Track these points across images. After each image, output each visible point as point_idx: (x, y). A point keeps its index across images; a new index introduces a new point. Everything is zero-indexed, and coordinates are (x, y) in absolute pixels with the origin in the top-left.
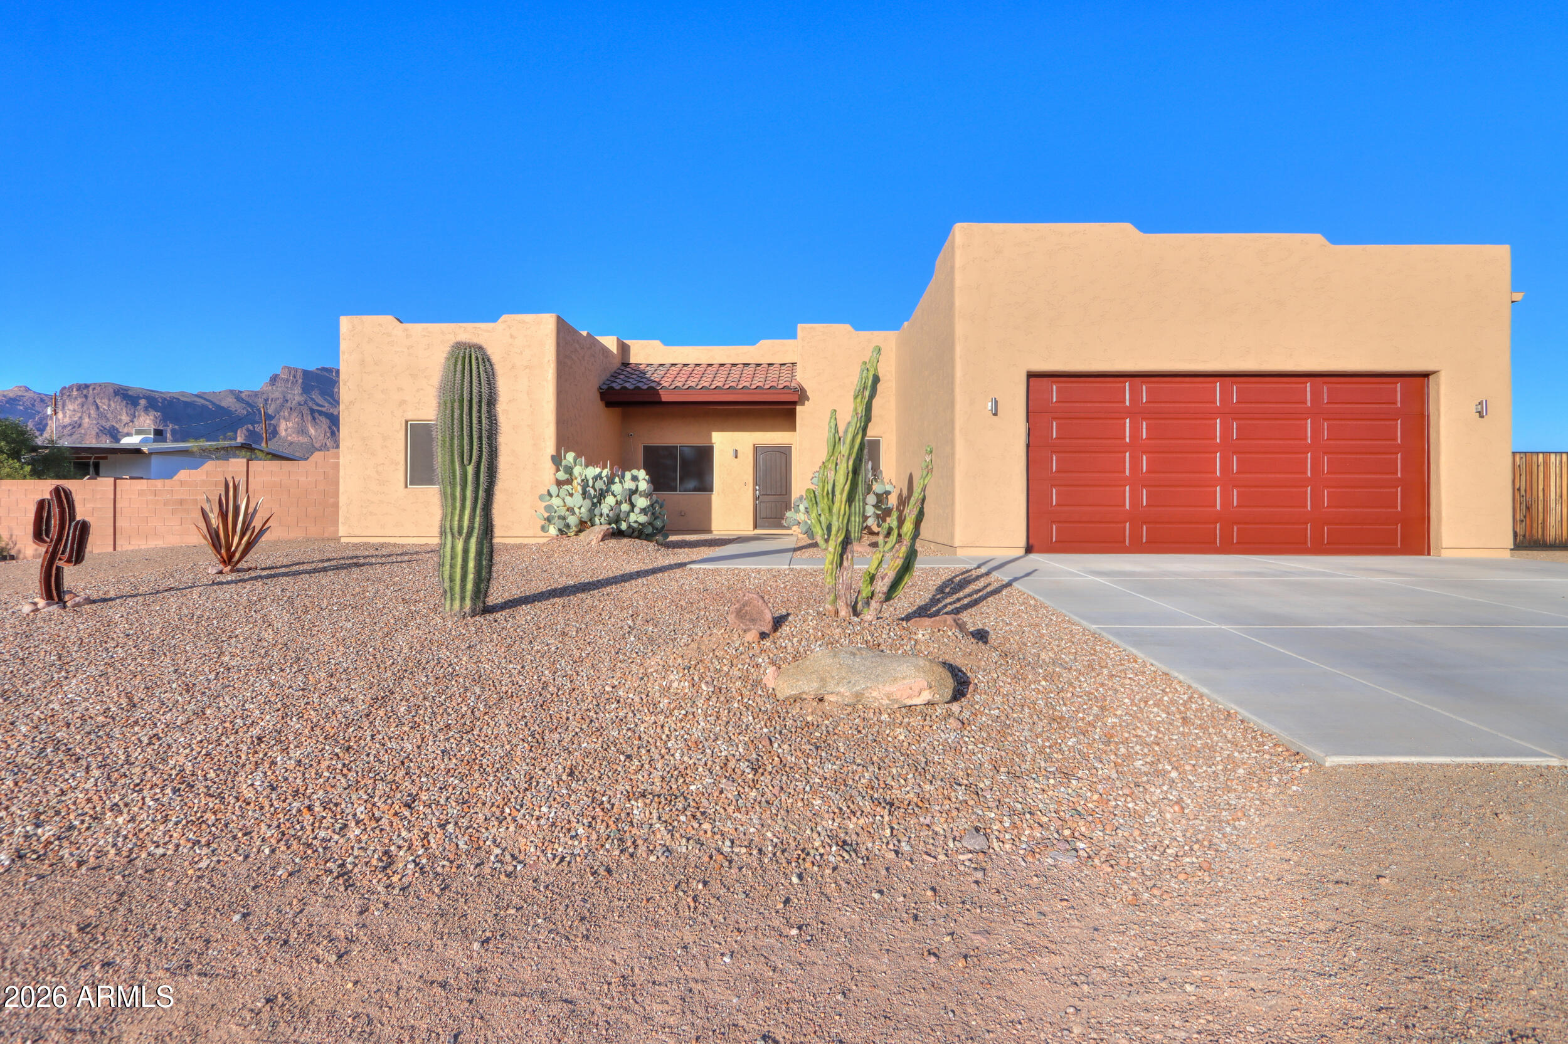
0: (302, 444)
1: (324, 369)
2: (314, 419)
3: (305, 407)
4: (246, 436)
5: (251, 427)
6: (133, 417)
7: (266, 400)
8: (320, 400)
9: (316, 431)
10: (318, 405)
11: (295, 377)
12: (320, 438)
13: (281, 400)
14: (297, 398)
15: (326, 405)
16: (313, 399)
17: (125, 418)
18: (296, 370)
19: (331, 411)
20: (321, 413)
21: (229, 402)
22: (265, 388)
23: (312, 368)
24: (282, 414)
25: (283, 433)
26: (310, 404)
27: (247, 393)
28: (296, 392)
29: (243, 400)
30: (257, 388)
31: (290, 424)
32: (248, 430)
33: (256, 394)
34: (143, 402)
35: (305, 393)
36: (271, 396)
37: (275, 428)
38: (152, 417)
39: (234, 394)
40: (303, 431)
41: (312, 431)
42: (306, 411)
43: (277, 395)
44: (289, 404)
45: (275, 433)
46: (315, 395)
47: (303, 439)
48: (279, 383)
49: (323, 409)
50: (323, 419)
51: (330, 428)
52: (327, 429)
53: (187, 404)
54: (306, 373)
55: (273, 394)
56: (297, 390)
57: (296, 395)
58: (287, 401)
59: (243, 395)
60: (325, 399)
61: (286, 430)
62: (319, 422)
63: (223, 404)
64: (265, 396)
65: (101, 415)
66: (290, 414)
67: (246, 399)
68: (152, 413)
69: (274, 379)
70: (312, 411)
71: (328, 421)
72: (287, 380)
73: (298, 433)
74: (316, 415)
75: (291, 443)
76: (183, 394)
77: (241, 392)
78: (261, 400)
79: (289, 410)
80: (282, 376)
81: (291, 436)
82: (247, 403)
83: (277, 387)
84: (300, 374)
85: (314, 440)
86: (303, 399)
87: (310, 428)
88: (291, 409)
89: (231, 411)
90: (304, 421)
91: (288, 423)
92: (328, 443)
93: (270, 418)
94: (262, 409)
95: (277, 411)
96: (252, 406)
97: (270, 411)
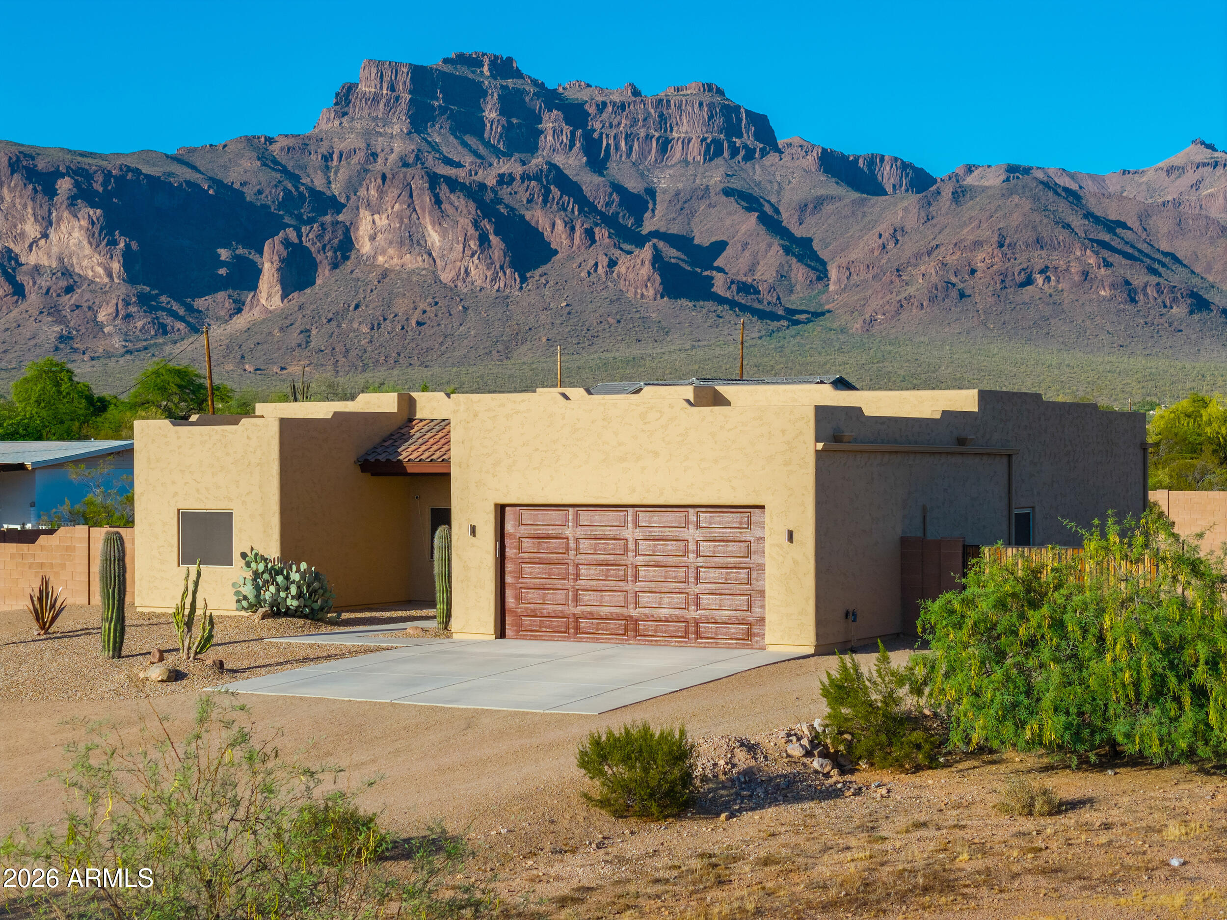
0: (413, 272)
1: (462, 58)
2: (438, 202)
3: (417, 171)
4: (282, 261)
5: (292, 234)
6: (47, 223)
7: (328, 158)
8: (452, 148)
9: (444, 234)
10: (448, 162)
11: (392, 88)
12: (452, 257)
13: (361, 154)
14: (399, 147)
15: (468, 160)
16: (434, 147)
17: (32, 230)
18: (396, 67)
20: (453, 184)
21: (243, 172)
22: (324, 127)
24: (362, 192)
25: (365, 247)
26: (430, 160)
27: (283, 142)
28: (396, 129)
29: (275, 162)
31: (382, 221)
32: (286, 243)
33: (304, 144)
34: (65, 185)
35: (418, 132)
36: (340, 146)
37: (347, 231)
38: (84, 223)
39: (255, 148)
40: (412, 240)
41: (434, 237)
42: (419, 184)
43: (352, 141)
44: (379, 166)
45: (346, 247)
46: (439, 134)
47: (413, 261)
48: (360, 113)
49: (461, 174)
50: (459, 200)
51: (476, 224)
52: (471, 231)
53: (157, 184)
54: (419, 73)
55: (342, 139)
56: (399, 125)
57: (396, 138)
58: (374, 155)
59: (275, 149)
60: (465, 145)
61: (373, 238)
62: (450, 210)
63: (233, 177)
64: (324, 149)
66: (381, 193)
67: (283, 158)
68: (87, 212)
69: (347, 96)
70: (434, 180)
71: (472, 206)
72: (375, 99)
73: (402, 243)
74: (444, 191)
75: (385, 274)
76: (146, 155)
77: (270, 140)
78: (315, 160)
79: (379, 181)
80: (363, 88)
81: (384, 252)
82: (284, 171)
83: (353, 119)
84: (404, 79)
85: (438, 261)
86: (413, 147)
87: (429, 227)
88: (384, 177)
89: (249, 194)
90: (415, 210)
91: (376, 217)
92: (472, 267)
93: (337, 206)
94: (319, 183)
95: (353, 187)
96: (295, 178)
97: (336, 189)
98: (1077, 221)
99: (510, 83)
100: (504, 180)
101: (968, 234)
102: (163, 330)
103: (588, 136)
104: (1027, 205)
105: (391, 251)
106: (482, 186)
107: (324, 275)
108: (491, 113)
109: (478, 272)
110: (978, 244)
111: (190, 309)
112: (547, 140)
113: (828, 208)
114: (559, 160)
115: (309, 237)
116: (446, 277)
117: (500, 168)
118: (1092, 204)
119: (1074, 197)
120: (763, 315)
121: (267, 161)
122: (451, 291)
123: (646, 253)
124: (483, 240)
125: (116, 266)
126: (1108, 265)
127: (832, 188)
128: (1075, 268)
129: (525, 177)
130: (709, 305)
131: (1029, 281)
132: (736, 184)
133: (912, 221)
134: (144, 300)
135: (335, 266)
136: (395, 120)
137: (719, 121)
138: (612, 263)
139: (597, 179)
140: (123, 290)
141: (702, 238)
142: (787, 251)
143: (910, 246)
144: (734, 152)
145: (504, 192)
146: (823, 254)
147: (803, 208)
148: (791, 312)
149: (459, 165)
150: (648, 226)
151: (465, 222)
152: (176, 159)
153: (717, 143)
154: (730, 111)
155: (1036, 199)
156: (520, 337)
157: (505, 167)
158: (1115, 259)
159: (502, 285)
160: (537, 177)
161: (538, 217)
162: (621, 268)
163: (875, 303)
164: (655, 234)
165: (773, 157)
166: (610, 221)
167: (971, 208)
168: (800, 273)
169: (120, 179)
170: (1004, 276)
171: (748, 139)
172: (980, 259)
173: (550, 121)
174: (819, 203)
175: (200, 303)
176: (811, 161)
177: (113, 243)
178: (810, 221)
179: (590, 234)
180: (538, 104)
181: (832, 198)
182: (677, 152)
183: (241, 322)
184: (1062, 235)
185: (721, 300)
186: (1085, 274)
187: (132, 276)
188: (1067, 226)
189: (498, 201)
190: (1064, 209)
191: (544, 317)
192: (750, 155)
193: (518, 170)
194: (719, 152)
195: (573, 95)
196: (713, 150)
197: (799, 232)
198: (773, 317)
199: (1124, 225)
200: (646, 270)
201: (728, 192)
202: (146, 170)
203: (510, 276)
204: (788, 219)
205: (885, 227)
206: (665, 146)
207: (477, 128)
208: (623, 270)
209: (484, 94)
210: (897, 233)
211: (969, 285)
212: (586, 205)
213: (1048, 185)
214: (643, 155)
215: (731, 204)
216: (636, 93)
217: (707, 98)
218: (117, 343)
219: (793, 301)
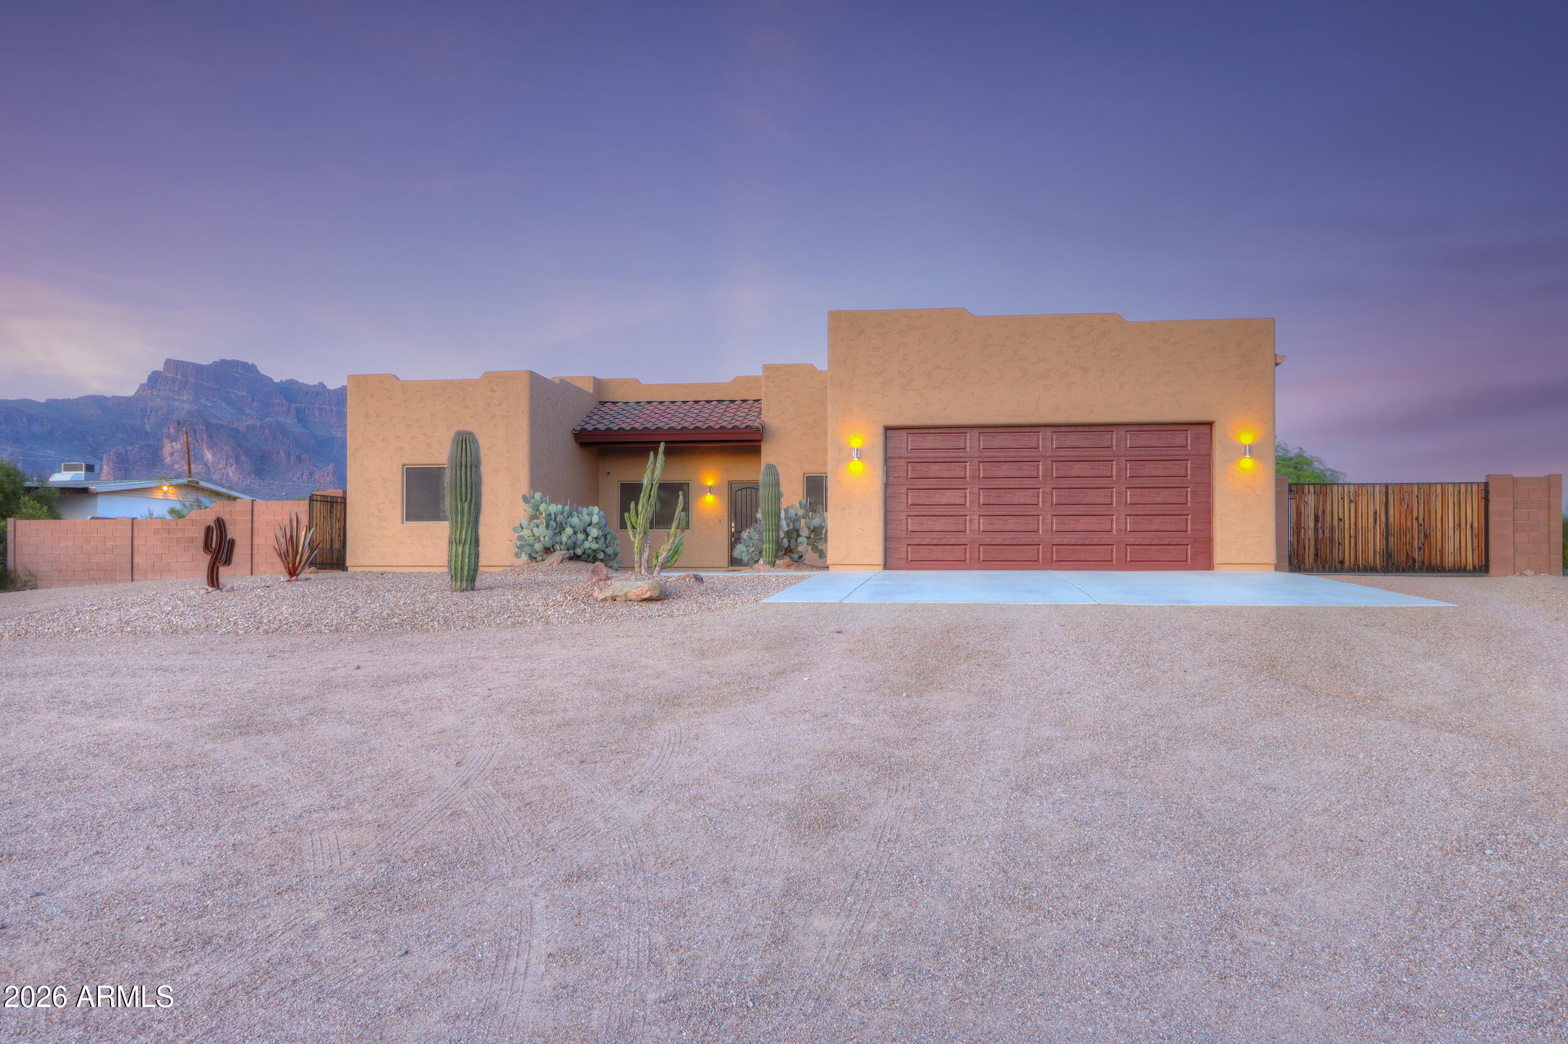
1: (226, 362)
2: (211, 437)
3: (199, 421)
5: (122, 450)
7: (143, 410)
9: (214, 455)
11: (183, 375)
12: (220, 466)
13: (164, 411)
14: (188, 407)
18: (187, 364)
19: (236, 425)
20: (220, 429)
21: (92, 414)
22: (140, 393)
23: (207, 362)
24: (165, 430)
25: (168, 460)
27: (116, 400)
28: (186, 397)
29: (110, 410)
30: (129, 393)
31: (177, 446)
32: (119, 455)
33: (128, 402)
35: (200, 399)
36: (150, 405)
37: (156, 451)
39: (97, 402)
40: (196, 457)
41: (209, 456)
42: (200, 428)
43: (158, 402)
44: (175, 417)
45: (155, 458)
46: (212, 402)
47: (195, 468)
48: (164, 387)
50: (223, 437)
51: (233, 451)
52: (231, 454)
54: (199, 370)
55: (152, 401)
56: (188, 395)
57: (186, 402)
58: (173, 411)
59: (110, 403)
61: (171, 455)
62: (218, 442)
63: (82, 417)
64: (140, 405)
66: (178, 431)
67: (114, 409)
69: (156, 378)
70: (208, 426)
71: (231, 441)
72: (174, 380)
74: (215, 432)
76: (26, 401)
77: (106, 398)
78: (136, 412)
79: (176, 424)
80: (165, 375)
81: (178, 463)
83: (159, 391)
84: (191, 371)
85: (211, 469)
86: (196, 407)
87: (206, 450)
88: (179, 423)
89: (94, 427)
90: (197, 441)
91: (174, 444)
92: (230, 473)
93: (150, 437)
94: (138, 424)
95: (159, 427)
96: (123, 420)
97: (148, 428)
99: (252, 377)
103: (298, 408)
105: (182, 462)
106: (237, 431)
108: (242, 393)
109: (234, 473)
112: (275, 409)
114: (281, 419)
117: (247, 422)
121: (106, 411)
123: (331, 469)
124: (238, 460)
129: (262, 428)
136: (185, 392)
138: (312, 474)
139: (303, 430)
145: (250, 434)
149: (223, 419)
151: (227, 449)
152: (46, 405)
157: (251, 421)
159: (248, 483)
160: (269, 427)
161: (270, 448)
162: (315, 476)
166: (310, 452)
173: (277, 399)
179: (299, 458)
180: (269, 390)
189: (247, 439)
193: (258, 423)
195: (289, 386)
200: (329, 478)
203: (253, 479)
206: (340, 416)
208: (317, 477)
212: (297, 444)
214: (328, 420)
216: (324, 387)
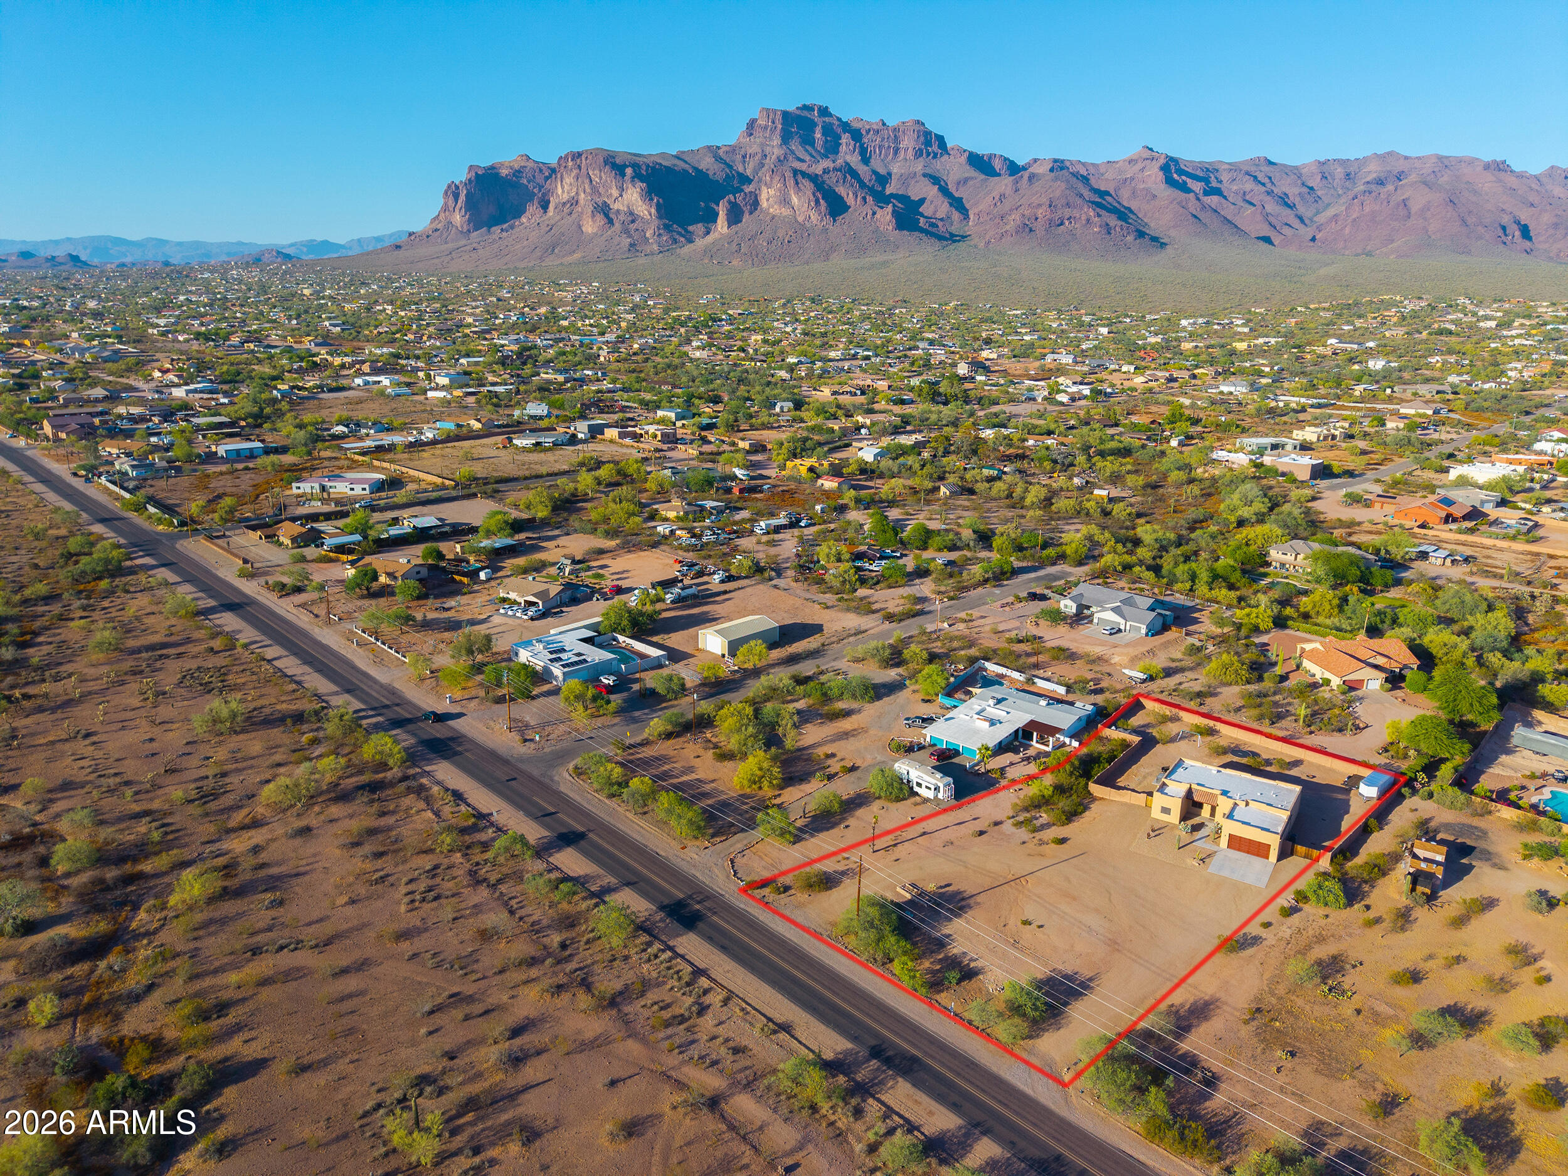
0: (786, 217)
1: (805, 107)
2: (797, 183)
3: (786, 165)
4: (728, 210)
5: (731, 197)
6: (622, 190)
7: (744, 157)
8: (801, 153)
9: (799, 199)
10: (800, 160)
11: (773, 122)
13: (759, 156)
14: (777, 152)
15: (808, 158)
16: (792, 152)
17: (615, 192)
18: (775, 111)
19: (813, 170)
20: (804, 174)
21: (707, 164)
22: (742, 140)
23: (791, 108)
24: (761, 175)
25: (764, 204)
26: (791, 159)
27: (724, 149)
28: (775, 144)
29: (721, 158)
30: (732, 141)
31: (772, 192)
32: (730, 202)
33: (733, 150)
34: (629, 171)
35: (785, 144)
36: (750, 151)
37: (756, 196)
38: (638, 190)
39: (712, 152)
40: (785, 201)
41: (795, 200)
42: (788, 173)
43: (755, 149)
44: (768, 162)
45: (756, 204)
46: (795, 145)
47: (785, 212)
48: (758, 133)
49: (803, 167)
50: (806, 182)
51: (814, 194)
52: (812, 197)
53: (669, 170)
54: (785, 114)
55: (751, 147)
56: (777, 141)
57: (775, 148)
58: (766, 156)
59: (721, 152)
60: (807, 152)
61: (768, 200)
62: (802, 187)
63: (703, 166)
64: (742, 152)
65: (595, 190)
66: (770, 177)
67: (724, 157)
68: (639, 184)
69: (752, 124)
70: (794, 171)
71: (812, 185)
72: (766, 128)
73: (781, 203)
74: (800, 177)
75: (773, 217)
77: (718, 148)
78: (739, 157)
79: (769, 170)
80: (760, 122)
81: (773, 207)
82: (725, 163)
83: (755, 138)
84: (779, 117)
85: (797, 212)
86: (783, 152)
87: (793, 195)
88: (771, 168)
89: (711, 173)
90: (787, 187)
91: (769, 189)
92: (812, 215)
93: (749, 181)
94: (741, 169)
95: (756, 171)
96: (730, 167)
97: (749, 172)
98: (1086, 193)
99: (827, 119)
100: (826, 171)
101: (1035, 200)
102: (675, 241)
103: (862, 146)
104: (1063, 185)
105: (776, 206)
106: (816, 175)
107: (746, 217)
108: (818, 135)
109: (814, 217)
110: (1040, 205)
111: (686, 231)
112: (843, 148)
113: (971, 183)
114: (848, 158)
115: (739, 198)
116: (800, 219)
117: (823, 164)
118: (1093, 182)
119: (1085, 180)
120: (940, 238)
121: (718, 159)
122: (802, 225)
123: (890, 208)
124: (817, 202)
125: (653, 211)
126: (1099, 216)
127: (972, 172)
128: (1084, 217)
129: (835, 169)
130: (917, 234)
131: (1062, 224)
132: (928, 171)
133: (1009, 191)
134: (667, 227)
135: (751, 213)
136: (775, 138)
137: (922, 139)
138: (874, 213)
139: (866, 168)
140: (656, 222)
141: (915, 197)
142: (951, 205)
143: (1007, 205)
144: (928, 154)
145: (826, 177)
146: (967, 206)
147: (959, 183)
148: (952, 235)
149: (803, 161)
150: (888, 192)
151: (809, 193)
152: (677, 157)
153: (921, 150)
154: (928, 133)
155: (1068, 181)
156: (833, 249)
157: (826, 164)
158: (1103, 213)
159: (825, 223)
160: (839, 170)
161: (841, 190)
162: (878, 216)
163: (991, 233)
164: (892, 195)
165: (946, 157)
166: (871, 191)
167: (1037, 186)
168: (956, 216)
169: (653, 168)
170: (1051, 221)
171: (935, 148)
172: (1040, 212)
173: (845, 139)
174: (966, 180)
175: (690, 228)
176: (963, 159)
177: (651, 200)
178: (961, 189)
179: (864, 199)
180: (839, 130)
181: (972, 178)
182: (902, 154)
183: (710, 238)
184: (1079, 201)
185: (922, 230)
186: (1088, 220)
187: (660, 217)
188: (1081, 196)
189: (824, 182)
190: (1080, 186)
191: (844, 239)
192: (935, 157)
193: (831, 165)
194: (921, 155)
195: (855, 125)
196: (918, 154)
197: (957, 195)
198: (945, 239)
199: (1108, 193)
200: (889, 217)
201: (924, 175)
202: (665, 163)
203: (828, 220)
204: (952, 188)
205: (996, 194)
206: (896, 151)
207: (811, 142)
209: (815, 125)
210: (1002, 196)
211: (1035, 226)
212: (862, 185)
213: (1075, 175)
214: (887, 156)
215: (926, 181)
216: (884, 124)
217: (917, 127)
218: (655, 247)
219: (954, 229)
